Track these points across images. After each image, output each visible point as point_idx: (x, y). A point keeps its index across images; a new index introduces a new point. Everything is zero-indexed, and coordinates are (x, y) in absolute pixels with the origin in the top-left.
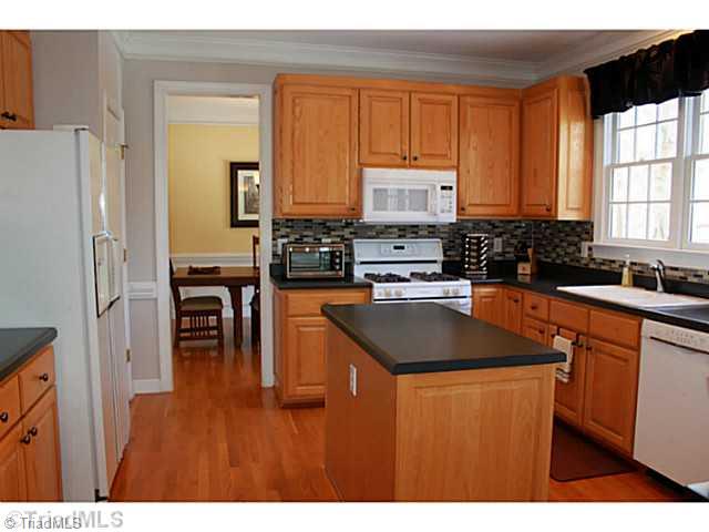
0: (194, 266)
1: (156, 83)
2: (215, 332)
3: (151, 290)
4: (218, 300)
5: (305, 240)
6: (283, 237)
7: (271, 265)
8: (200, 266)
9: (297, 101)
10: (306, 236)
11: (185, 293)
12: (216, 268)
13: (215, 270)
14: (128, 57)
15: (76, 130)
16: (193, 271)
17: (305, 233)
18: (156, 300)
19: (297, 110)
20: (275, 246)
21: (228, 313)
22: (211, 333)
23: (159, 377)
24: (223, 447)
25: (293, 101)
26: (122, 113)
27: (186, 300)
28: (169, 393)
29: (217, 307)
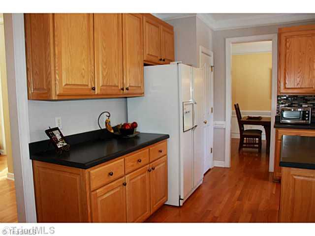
0: (250, 116)
1: (227, 40)
2: (257, 146)
3: (222, 125)
4: (260, 132)
5: (294, 105)
6: (282, 104)
7: (276, 117)
8: (253, 116)
9: (288, 40)
10: (294, 104)
11: (247, 127)
12: (260, 117)
13: (259, 118)
14: (215, 30)
15: (178, 63)
16: (250, 118)
17: (294, 102)
18: (225, 129)
19: (288, 44)
20: (278, 108)
21: (264, 138)
22: (255, 146)
23: (224, 161)
24: (238, 192)
25: (286, 40)
26: (212, 54)
27: (246, 130)
28: (227, 168)
29: (259, 135)
